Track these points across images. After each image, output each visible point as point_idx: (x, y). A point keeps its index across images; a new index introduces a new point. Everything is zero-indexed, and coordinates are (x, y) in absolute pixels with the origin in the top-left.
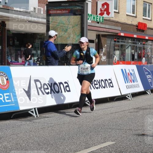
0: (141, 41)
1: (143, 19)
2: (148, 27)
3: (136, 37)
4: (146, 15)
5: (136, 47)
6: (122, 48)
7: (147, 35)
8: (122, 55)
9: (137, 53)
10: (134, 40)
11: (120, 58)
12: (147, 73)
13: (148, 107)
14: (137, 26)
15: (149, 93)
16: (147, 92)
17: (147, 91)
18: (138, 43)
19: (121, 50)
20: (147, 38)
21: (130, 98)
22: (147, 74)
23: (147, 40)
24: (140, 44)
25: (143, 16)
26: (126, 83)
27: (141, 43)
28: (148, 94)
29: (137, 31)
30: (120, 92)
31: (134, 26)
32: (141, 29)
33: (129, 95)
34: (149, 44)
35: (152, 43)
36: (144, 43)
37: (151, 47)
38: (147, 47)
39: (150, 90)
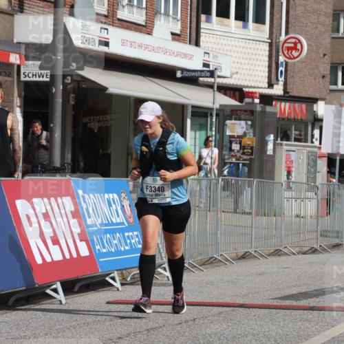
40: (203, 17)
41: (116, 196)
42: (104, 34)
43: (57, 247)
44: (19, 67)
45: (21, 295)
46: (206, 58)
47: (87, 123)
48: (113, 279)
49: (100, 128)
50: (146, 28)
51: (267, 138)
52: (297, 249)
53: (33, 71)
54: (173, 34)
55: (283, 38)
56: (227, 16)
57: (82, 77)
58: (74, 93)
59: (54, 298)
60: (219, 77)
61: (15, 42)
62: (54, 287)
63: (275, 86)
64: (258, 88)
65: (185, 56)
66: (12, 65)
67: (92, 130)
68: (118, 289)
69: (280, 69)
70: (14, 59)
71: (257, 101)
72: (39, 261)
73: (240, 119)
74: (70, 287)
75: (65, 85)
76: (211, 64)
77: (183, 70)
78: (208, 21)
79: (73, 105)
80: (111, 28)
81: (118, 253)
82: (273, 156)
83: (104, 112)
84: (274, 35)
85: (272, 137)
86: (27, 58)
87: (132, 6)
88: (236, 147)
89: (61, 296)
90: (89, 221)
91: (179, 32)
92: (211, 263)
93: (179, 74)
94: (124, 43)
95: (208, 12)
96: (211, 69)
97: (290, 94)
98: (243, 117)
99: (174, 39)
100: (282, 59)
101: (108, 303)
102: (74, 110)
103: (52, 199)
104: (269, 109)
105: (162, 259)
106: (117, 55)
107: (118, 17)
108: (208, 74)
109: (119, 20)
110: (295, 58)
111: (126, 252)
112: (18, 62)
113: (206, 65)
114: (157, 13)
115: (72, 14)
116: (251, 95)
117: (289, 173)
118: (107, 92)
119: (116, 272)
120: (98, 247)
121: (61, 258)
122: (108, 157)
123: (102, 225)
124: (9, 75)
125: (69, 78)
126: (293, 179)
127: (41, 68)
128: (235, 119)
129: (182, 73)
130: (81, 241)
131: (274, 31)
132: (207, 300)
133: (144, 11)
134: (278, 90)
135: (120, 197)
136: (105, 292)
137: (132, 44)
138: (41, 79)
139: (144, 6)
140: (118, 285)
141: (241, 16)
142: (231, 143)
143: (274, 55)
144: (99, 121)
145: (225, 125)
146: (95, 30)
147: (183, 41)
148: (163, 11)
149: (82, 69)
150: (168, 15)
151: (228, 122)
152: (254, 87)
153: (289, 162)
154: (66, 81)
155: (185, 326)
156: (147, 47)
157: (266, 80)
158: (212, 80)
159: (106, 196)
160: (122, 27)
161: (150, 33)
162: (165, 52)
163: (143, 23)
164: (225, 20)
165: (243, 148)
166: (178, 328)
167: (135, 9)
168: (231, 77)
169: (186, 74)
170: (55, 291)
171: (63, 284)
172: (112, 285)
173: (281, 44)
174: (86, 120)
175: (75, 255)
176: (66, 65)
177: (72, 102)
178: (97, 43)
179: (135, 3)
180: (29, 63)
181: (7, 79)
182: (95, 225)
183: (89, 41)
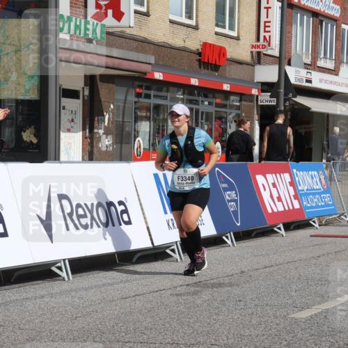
0: (211, 96)
1: (217, 34)
2: (229, 56)
3: (197, 84)
4: (224, 22)
5: (197, 111)
6: (158, 115)
7: (228, 80)
8: (158, 133)
10: (191, 94)
11: (151, 141)
12: (225, 185)
13: (227, 280)
14: (200, 54)
15: (229, 242)
16: (224, 238)
17: (224, 235)
18: (203, 102)
19: (155, 120)
20: (226, 87)
21: (177, 256)
22: (226, 190)
23: (227, 94)
24: (206, 103)
25: (217, 25)
26: (166, 213)
27: (211, 100)
28: (226, 243)
29: (200, 67)
30: (149, 237)
31: (191, 52)
32: (210, 62)
33: (175, 247)
34: (231, 103)
35: (240, 101)
36: (218, 101)
37: (239, 112)
38: (226, 113)
39: (232, 233)
41: (316, 173)
42: (309, 76)
43: (280, 203)
44: (257, 96)
45: (259, 231)
48: (314, 222)
49: (306, 133)
50: (335, 72)
53: (266, 99)
57: (295, 102)
58: (290, 112)
59: (278, 233)
61: (255, 81)
62: (278, 226)
66: (253, 95)
67: (301, 134)
68: (317, 228)
70: (255, 92)
72: (270, 211)
74: (288, 227)
75: (285, 106)
80: (313, 72)
81: (317, 206)
83: (309, 122)
86: (263, 91)
87: (326, 58)
89: (283, 232)
90: (300, 188)
94: (321, 81)
101: (311, 236)
103: (278, 175)
106: (316, 88)
107: (318, 65)
109: (318, 67)
111: (322, 206)
112: (257, 94)
114: (342, 62)
115: (289, 64)
118: (311, 110)
119: (316, 218)
120: (305, 203)
122: (311, 150)
123: (307, 190)
124: (252, 101)
125: (288, 102)
127: (271, 97)
130: (295, 199)
133: (334, 62)
135: (318, 173)
136: (309, 230)
137: (326, 81)
138: (270, 104)
139: (334, 58)
140: (317, 225)
144: (305, 128)
146: (303, 73)
148: (345, 61)
149: (296, 97)
154: (286, 104)
156: (335, 83)
159: (310, 172)
160: (320, 71)
161: (337, 75)
163: (333, 69)
167: (328, 60)
170: (279, 229)
171: (284, 225)
172: (313, 226)
175: (291, 208)
176: (286, 94)
177: (289, 117)
178: (304, 81)
179: (328, 57)
180: (263, 94)
181: (250, 103)
182: (303, 190)
183: (300, 80)
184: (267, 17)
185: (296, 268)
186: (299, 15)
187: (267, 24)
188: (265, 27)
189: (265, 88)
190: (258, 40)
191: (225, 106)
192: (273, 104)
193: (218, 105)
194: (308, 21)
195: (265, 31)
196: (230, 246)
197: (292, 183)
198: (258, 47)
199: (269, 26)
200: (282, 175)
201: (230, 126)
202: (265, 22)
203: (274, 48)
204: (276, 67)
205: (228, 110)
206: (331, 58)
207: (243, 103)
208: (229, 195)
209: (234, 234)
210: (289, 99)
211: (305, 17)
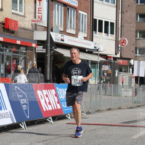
1: (13, 13)
2: (19, 26)
4: (17, 7)
5: (3, 55)
7: (19, 39)
9: (4, 64)
14: (4, 24)
15: (23, 127)
16: (20, 125)
17: (20, 123)
18: (6, 50)
20: (18, 42)
23: (18, 46)
24: (8, 51)
25: (13, 9)
27: (10, 49)
29: (4, 31)
34: (21, 51)
35: (26, 50)
36: (14, 49)
37: (25, 56)
38: (19, 56)
39: (24, 122)
40: (94, 32)
42: (62, 37)
43: (50, 105)
44: (35, 48)
45: (39, 121)
46: (95, 45)
47: (57, 66)
48: (68, 116)
49: (61, 68)
50: (76, 36)
51: (116, 71)
52: (126, 107)
53: (40, 49)
54: (84, 37)
55: (120, 39)
56: (102, 32)
57: (56, 51)
58: (53, 56)
59: (49, 122)
60: (100, 51)
61: (34, 40)
62: (49, 118)
63: (117, 54)
64: (112, 55)
65: (88, 44)
66: (33, 47)
68: (70, 119)
69: (119, 49)
70: (34, 45)
71: (112, 59)
72: (45, 110)
73: (107, 65)
74: (54, 119)
76: (97, 47)
77: (88, 49)
78: (96, 33)
79: (53, 60)
80: (64, 35)
82: (118, 77)
84: (117, 38)
85: (117, 71)
86: (38, 45)
87: (71, 28)
88: (105, 74)
89: (52, 121)
90: (60, 98)
91: (86, 37)
92: (99, 111)
93: (87, 50)
94: (69, 40)
95: (95, 30)
96: (97, 49)
97: (123, 57)
98: (107, 64)
99: (85, 39)
100: (119, 46)
101: (67, 124)
102: (53, 62)
103: (49, 90)
104: (116, 62)
105: (83, 109)
106: (66, 44)
107: (67, 32)
108: (96, 50)
109: (67, 33)
110: (124, 45)
112: (35, 46)
113: (95, 47)
114: (79, 31)
115: (52, 31)
116: (110, 57)
117: (123, 83)
118: (64, 56)
119: (69, 114)
120: (63, 106)
121: (51, 109)
123: (64, 98)
124: (32, 50)
125: (52, 51)
126: (124, 84)
127: (43, 48)
128: (105, 65)
129: (88, 50)
130: (58, 103)
131: (117, 37)
132: (99, 123)
133: (75, 30)
134: (118, 56)
136: (65, 120)
137: (71, 40)
138: (42, 52)
139: (75, 28)
140: (69, 118)
141: (106, 32)
142: (104, 72)
143: (117, 44)
144: (61, 65)
145: (102, 67)
146: (60, 36)
147: (88, 40)
148: (81, 30)
149: (56, 49)
150: (83, 31)
151: (103, 66)
152: (111, 55)
153: (123, 79)
154: (51, 52)
155: (92, 131)
156: (76, 42)
157: (115, 52)
158: (97, 52)
160: (68, 35)
161: (77, 37)
162: (82, 43)
163: (75, 34)
164: (101, 33)
165: (108, 74)
166: (90, 132)
167: (72, 29)
168: (103, 51)
169: (89, 50)
170: (50, 120)
171: (52, 118)
172: (67, 118)
173: (119, 41)
174: (57, 65)
175: (56, 108)
176: (51, 47)
177: (52, 59)
178: (60, 40)
179: (72, 27)
180: (38, 46)
181: (31, 51)
182: (62, 99)
183: (58, 39)
184: (40, 6)
185: (60, 142)
186: (56, 5)
187: (40, 9)
188: (39, 10)
189: (39, 43)
190: (35, 17)
191: (18, 53)
192: (43, 52)
193: (14, 52)
194: (61, 8)
195: (39, 13)
196: (23, 129)
197: (56, 95)
198: (35, 21)
199: (41, 11)
200: (51, 90)
201: (21, 63)
202: (39, 8)
203: (44, 22)
204: (46, 32)
205: (19, 55)
206: (73, 29)
207: (28, 51)
208: (23, 101)
209: (26, 122)
210: (53, 50)
211: (60, 6)
